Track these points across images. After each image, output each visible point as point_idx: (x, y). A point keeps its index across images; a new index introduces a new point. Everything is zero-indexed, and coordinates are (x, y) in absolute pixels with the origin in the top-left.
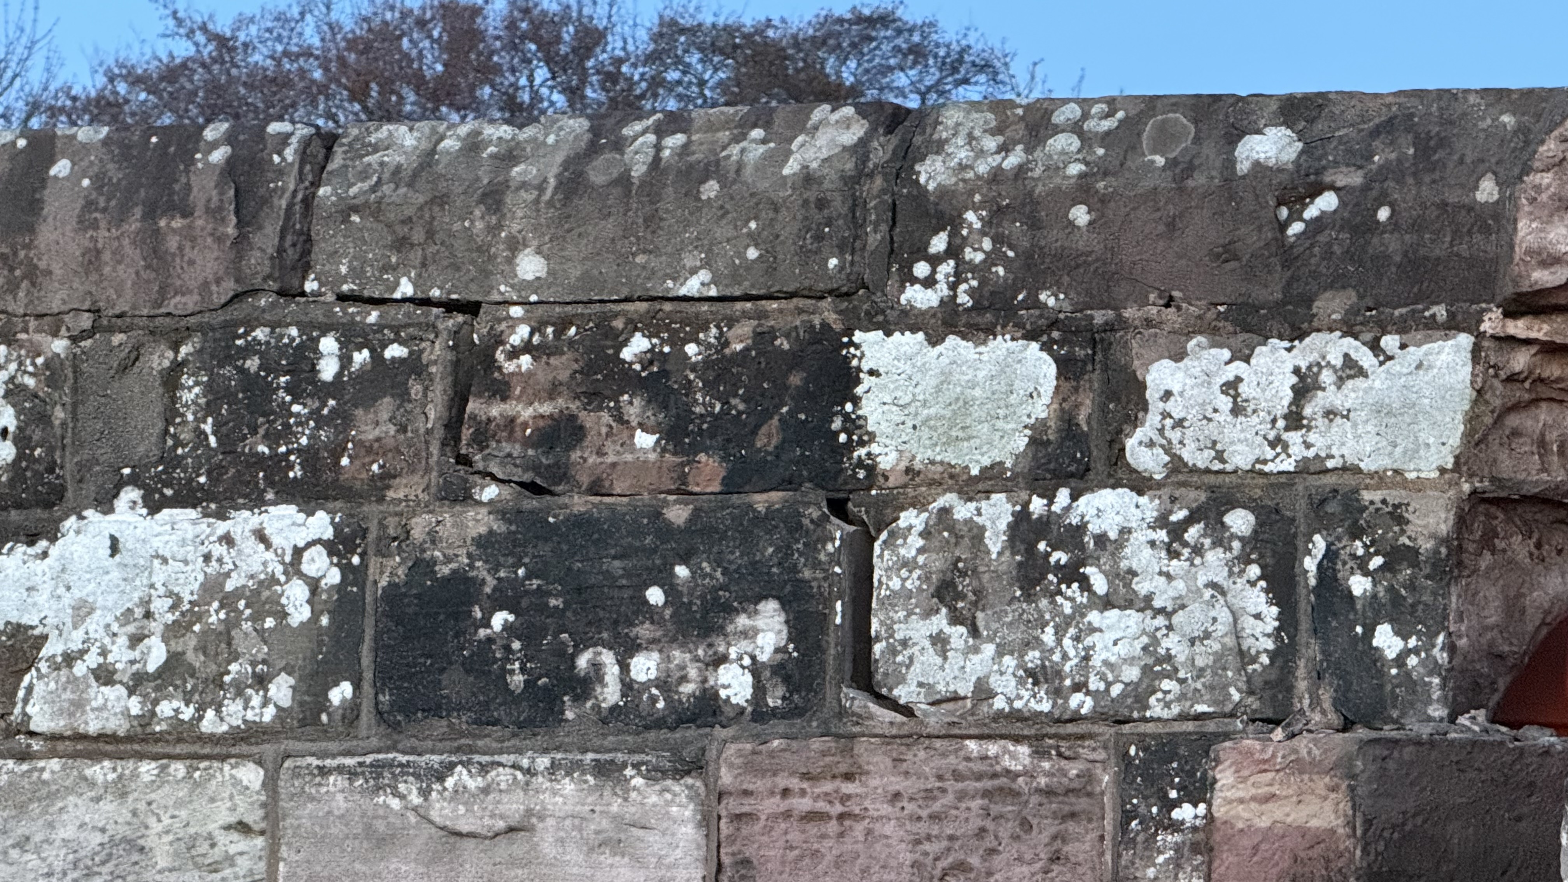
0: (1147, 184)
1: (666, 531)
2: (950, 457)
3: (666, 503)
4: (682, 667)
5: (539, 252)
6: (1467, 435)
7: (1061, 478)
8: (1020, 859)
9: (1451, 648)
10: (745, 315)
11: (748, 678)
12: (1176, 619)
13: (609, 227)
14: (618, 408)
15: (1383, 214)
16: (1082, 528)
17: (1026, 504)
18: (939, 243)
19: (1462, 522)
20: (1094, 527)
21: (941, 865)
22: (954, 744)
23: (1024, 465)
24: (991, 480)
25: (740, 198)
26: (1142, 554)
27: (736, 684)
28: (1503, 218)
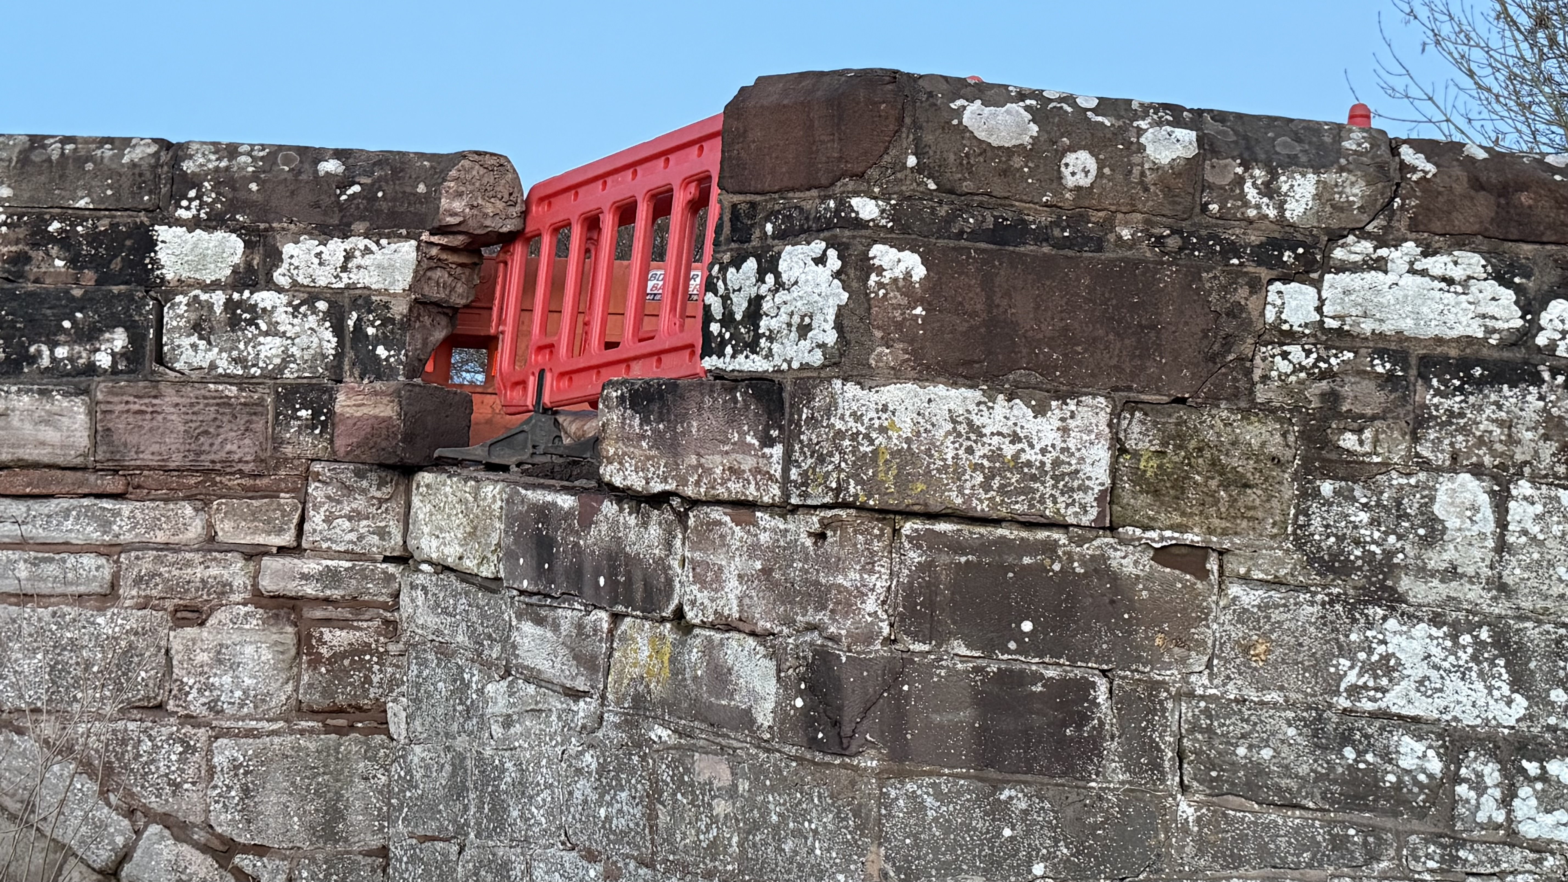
0: (282, 177)
1: (73, 299)
2: (197, 276)
3: (72, 288)
4: (79, 353)
5: (9, 186)
6: (414, 277)
7: (247, 286)
8: (231, 430)
9: (406, 355)
10: (105, 216)
11: (110, 358)
12: (296, 341)
13: (43, 179)
14: (47, 249)
15: (380, 194)
16: (256, 305)
17: (231, 295)
18: (192, 193)
19: (410, 310)
20: (261, 305)
21: (197, 431)
22: (203, 386)
23: (230, 281)
24: (215, 285)
25: (103, 171)
26: (281, 316)
27: (104, 360)
28: (432, 198)
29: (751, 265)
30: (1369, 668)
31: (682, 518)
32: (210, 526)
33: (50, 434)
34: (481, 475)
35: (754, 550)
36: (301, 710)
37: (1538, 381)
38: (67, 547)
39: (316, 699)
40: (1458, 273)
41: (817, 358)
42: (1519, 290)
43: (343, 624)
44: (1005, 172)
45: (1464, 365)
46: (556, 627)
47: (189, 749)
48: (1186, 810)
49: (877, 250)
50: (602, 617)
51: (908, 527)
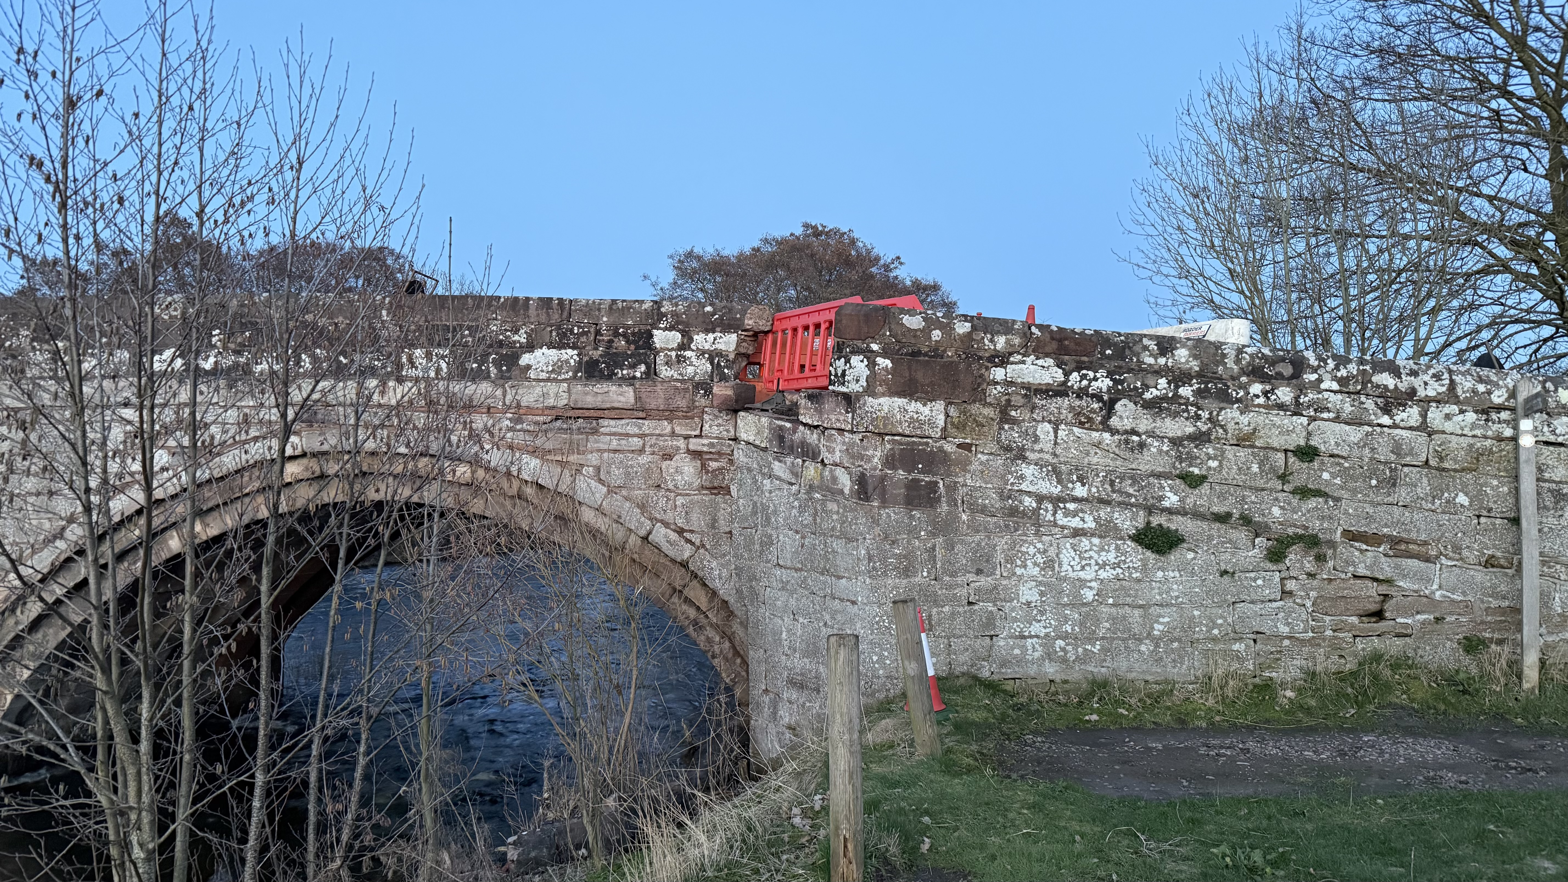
0: (693, 313)
1: (628, 354)
2: (667, 346)
3: (627, 351)
4: (630, 372)
5: (606, 317)
6: (736, 346)
7: (683, 350)
8: (679, 397)
9: (734, 372)
10: (637, 327)
11: (640, 374)
12: (699, 368)
13: (617, 314)
14: (619, 338)
15: (725, 318)
16: (685, 356)
17: (677, 353)
18: (664, 319)
19: (735, 356)
20: (687, 356)
21: (668, 398)
22: (669, 383)
23: (677, 348)
24: (672, 349)
25: (636, 312)
26: (694, 359)
27: (638, 375)
28: (742, 320)
29: (843, 360)
30: (1016, 478)
31: (823, 433)
32: (673, 428)
33: (622, 399)
34: (760, 413)
35: (844, 443)
36: (703, 487)
37: (1068, 396)
38: (628, 435)
39: (708, 484)
40: (1046, 365)
41: (861, 390)
42: (1063, 369)
43: (716, 460)
44: (915, 336)
45: (1047, 391)
46: (785, 463)
47: (668, 499)
48: (964, 517)
49: (878, 359)
50: (799, 461)
51: (887, 438)
